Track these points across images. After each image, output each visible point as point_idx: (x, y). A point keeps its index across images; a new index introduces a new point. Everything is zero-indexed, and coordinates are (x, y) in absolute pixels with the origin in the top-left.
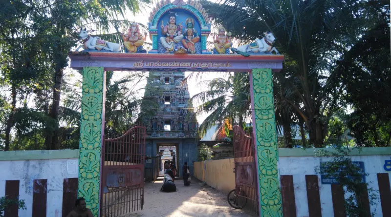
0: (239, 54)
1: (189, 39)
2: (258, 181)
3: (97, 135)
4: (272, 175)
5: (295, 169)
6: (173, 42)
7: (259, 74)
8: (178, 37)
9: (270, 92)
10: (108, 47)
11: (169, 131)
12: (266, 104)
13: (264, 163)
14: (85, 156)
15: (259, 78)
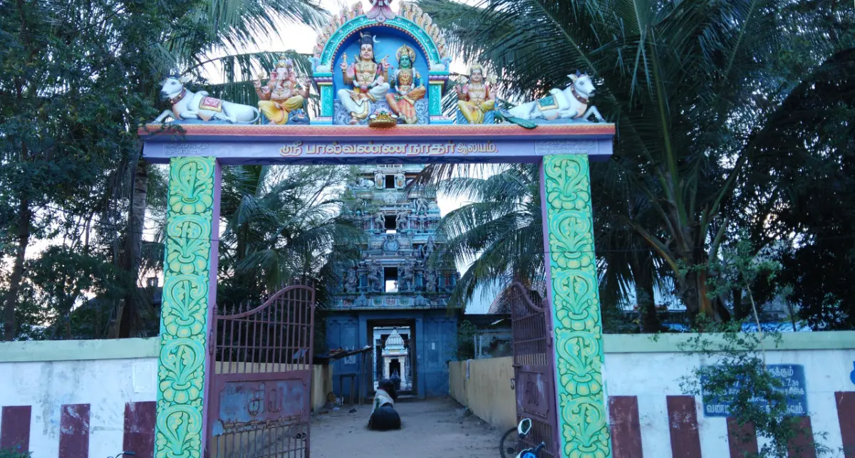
0: (512, 122)
1: (403, 93)
2: (559, 410)
3: (197, 307)
4: (590, 394)
5: (642, 382)
6: (365, 99)
7: (560, 167)
8: (378, 87)
9: (585, 207)
10: (225, 113)
11: (394, 294)
12: (576, 234)
13: (572, 369)
14: (171, 353)
15: (560, 176)
